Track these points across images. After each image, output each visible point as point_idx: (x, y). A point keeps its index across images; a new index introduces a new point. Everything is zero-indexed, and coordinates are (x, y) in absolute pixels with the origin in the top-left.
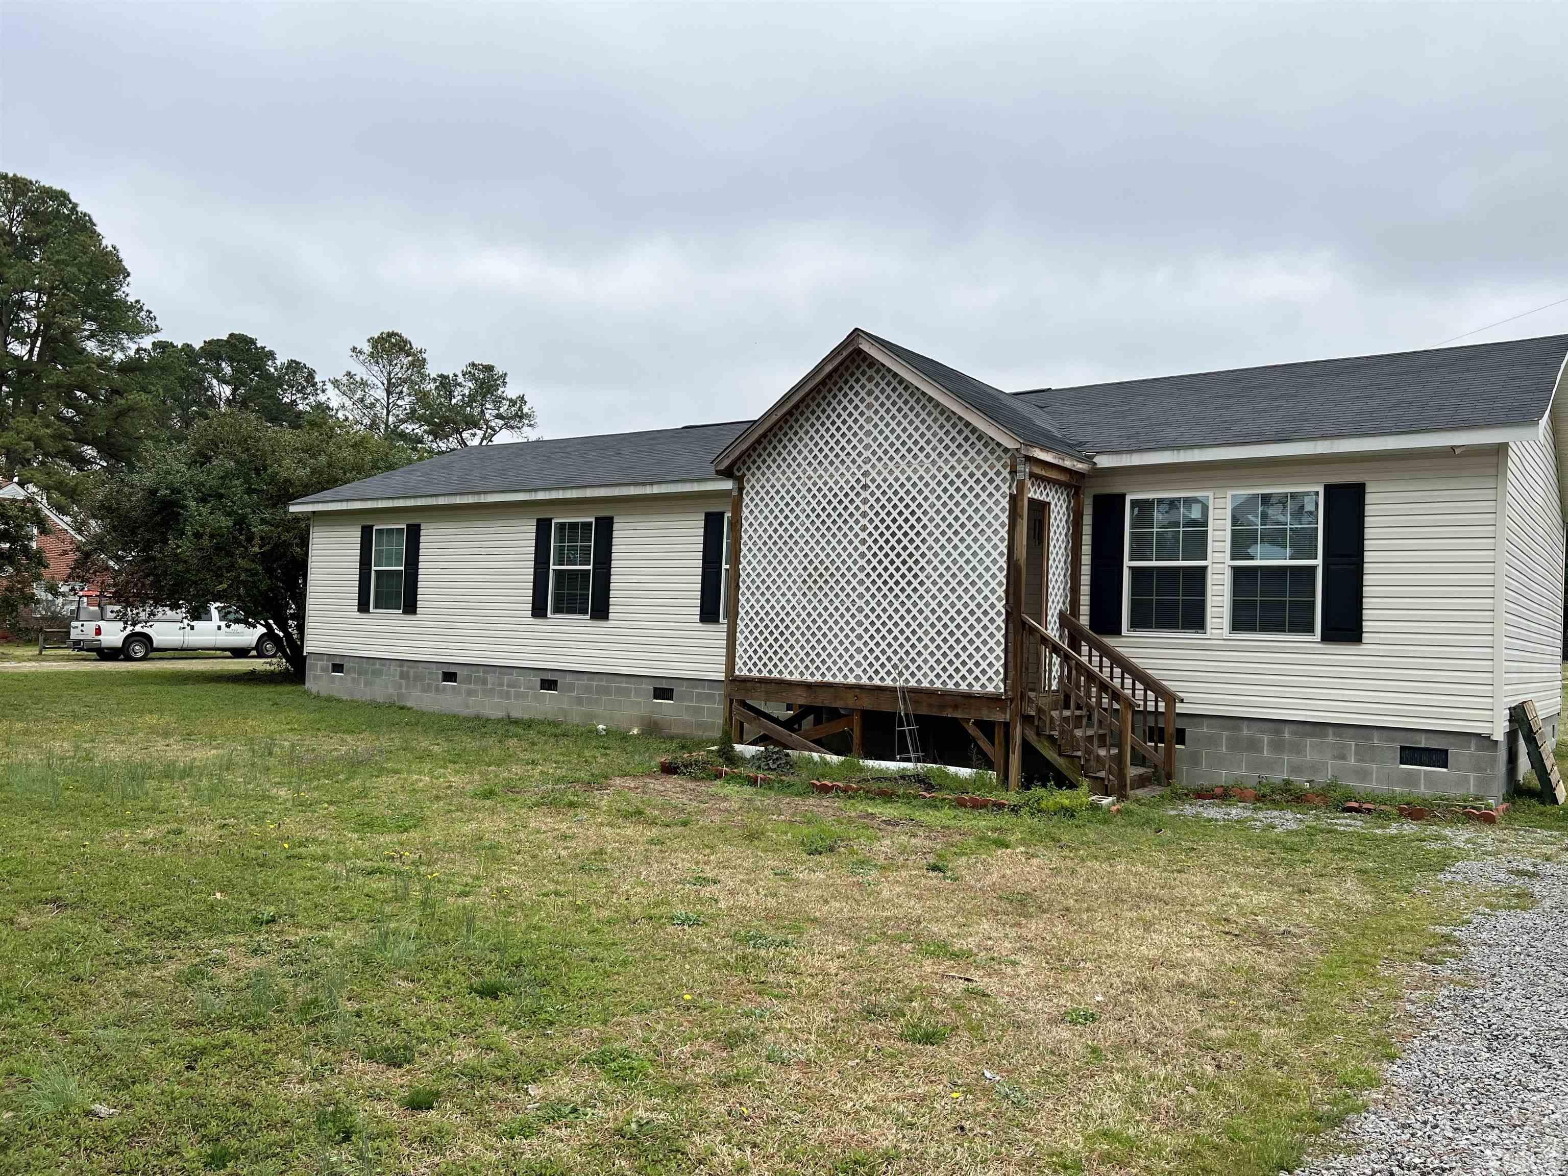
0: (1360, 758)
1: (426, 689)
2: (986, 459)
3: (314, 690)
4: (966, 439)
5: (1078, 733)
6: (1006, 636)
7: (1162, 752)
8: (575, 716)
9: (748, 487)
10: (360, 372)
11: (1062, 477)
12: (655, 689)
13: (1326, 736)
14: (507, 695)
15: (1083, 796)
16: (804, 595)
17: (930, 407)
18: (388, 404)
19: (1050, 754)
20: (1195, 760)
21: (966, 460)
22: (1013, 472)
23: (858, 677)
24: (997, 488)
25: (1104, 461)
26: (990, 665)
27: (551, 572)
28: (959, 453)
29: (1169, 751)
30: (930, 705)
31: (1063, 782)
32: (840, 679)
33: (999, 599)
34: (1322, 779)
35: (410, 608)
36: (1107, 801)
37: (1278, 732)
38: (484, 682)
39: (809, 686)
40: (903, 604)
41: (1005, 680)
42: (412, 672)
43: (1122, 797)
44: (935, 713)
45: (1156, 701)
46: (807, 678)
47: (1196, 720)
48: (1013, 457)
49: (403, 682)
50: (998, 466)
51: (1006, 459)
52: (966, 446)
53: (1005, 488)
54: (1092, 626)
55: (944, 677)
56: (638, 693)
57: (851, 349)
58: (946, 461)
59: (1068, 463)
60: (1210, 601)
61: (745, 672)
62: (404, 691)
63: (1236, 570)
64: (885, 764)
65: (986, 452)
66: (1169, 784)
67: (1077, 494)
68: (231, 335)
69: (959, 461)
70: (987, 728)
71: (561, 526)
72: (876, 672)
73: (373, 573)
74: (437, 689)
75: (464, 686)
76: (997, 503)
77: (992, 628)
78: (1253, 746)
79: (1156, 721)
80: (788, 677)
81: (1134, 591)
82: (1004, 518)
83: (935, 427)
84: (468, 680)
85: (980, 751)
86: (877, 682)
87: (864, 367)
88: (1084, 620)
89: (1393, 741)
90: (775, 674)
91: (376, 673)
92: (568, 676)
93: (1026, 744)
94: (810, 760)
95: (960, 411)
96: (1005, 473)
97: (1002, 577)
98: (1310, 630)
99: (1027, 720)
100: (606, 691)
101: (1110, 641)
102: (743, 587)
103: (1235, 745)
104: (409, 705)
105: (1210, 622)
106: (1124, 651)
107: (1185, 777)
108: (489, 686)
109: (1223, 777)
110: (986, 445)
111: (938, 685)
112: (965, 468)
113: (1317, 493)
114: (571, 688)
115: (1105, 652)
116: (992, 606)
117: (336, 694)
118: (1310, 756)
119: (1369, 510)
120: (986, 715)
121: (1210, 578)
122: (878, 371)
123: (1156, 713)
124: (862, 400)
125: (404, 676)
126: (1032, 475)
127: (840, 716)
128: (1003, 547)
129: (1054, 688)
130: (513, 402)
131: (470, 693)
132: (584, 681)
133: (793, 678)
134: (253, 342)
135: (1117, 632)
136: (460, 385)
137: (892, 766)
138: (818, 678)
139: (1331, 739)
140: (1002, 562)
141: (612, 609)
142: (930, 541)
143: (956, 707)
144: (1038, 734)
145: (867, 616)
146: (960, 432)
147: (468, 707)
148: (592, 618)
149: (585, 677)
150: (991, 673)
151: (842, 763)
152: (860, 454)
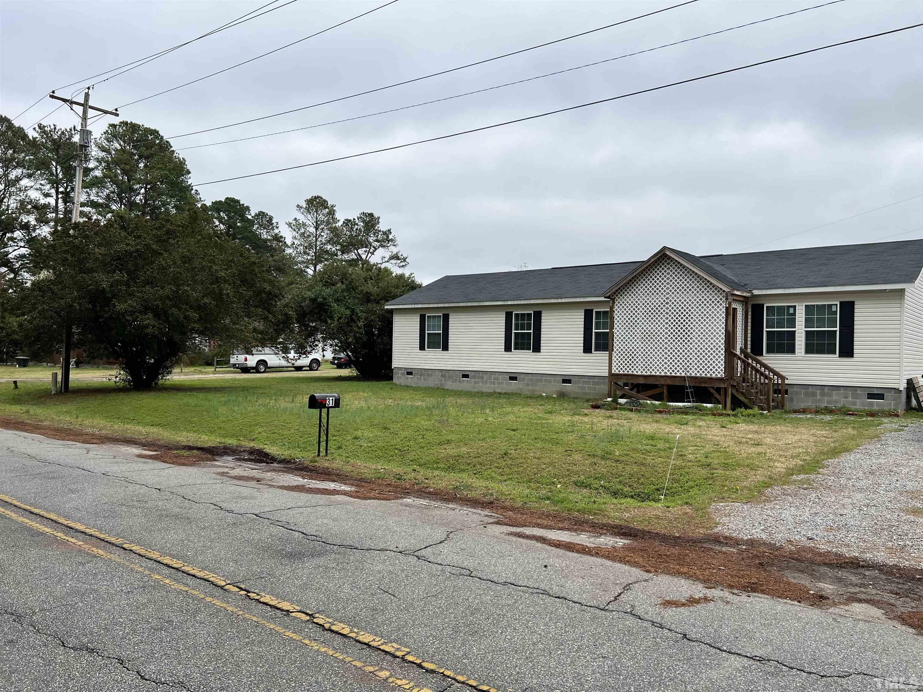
0: (853, 398)
1: (455, 381)
2: (716, 294)
3: (398, 383)
4: (708, 287)
5: (753, 391)
6: (725, 357)
7: (780, 398)
8: (527, 390)
9: (617, 303)
10: (302, 218)
11: (742, 299)
12: (563, 380)
13: (841, 390)
14: (494, 383)
15: (756, 410)
16: (642, 343)
17: (693, 275)
18: (316, 235)
19: (742, 398)
20: (792, 400)
21: (708, 294)
22: (727, 299)
23: (666, 373)
24: (721, 304)
25: (756, 292)
26: (719, 367)
27: (513, 333)
28: (706, 292)
29: (783, 397)
30: (696, 383)
31: (747, 407)
32: (658, 374)
33: (722, 344)
34: (839, 405)
35: (446, 348)
36: (765, 412)
37: (823, 390)
38: (483, 378)
39: (645, 377)
40: (684, 346)
41: (724, 373)
42: (447, 374)
43: (769, 411)
44: (698, 385)
45: (778, 380)
46: (644, 373)
47: (792, 386)
48: (727, 294)
49: (443, 379)
50: (721, 297)
51: (724, 294)
52: (708, 289)
53: (724, 304)
54: (751, 352)
55: (701, 372)
56: (555, 381)
57: (662, 253)
58: (700, 294)
59: (744, 294)
60: (797, 343)
61: (617, 372)
62: (443, 382)
63: (807, 332)
64: (677, 404)
65: (716, 292)
66: (783, 408)
67: (746, 304)
68: (227, 198)
69: (705, 294)
70: (718, 390)
71: (517, 315)
72: (673, 371)
73: (426, 334)
74: (460, 381)
75: (473, 380)
76: (721, 310)
77: (719, 354)
78: (814, 394)
79: (778, 387)
80: (636, 373)
81: (768, 339)
82: (724, 315)
83: (696, 282)
84: (475, 377)
85: (715, 398)
86: (673, 374)
87: (666, 259)
88: (749, 350)
89: (865, 391)
90: (630, 372)
91: (431, 375)
92: (522, 375)
93: (732, 395)
94: (647, 404)
95: (705, 277)
96: (724, 299)
97: (723, 336)
98: (835, 353)
99: (733, 386)
100: (540, 381)
101: (760, 358)
102: (615, 340)
103: (806, 394)
104: (446, 388)
105: (797, 350)
106: (765, 362)
107: (787, 406)
108: (485, 380)
109: (802, 405)
110: (716, 289)
111: (698, 375)
112: (708, 297)
113: (837, 305)
114: (524, 380)
115: (758, 362)
116: (720, 347)
117: (409, 384)
118: (835, 397)
119: (856, 310)
120: (717, 385)
121: (797, 335)
122: (672, 261)
123: (778, 384)
124: (665, 271)
125: (443, 376)
126: (733, 300)
127: (659, 387)
128: (723, 326)
129: (739, 375)
130: (384, 233)
131: (476, 383)
132: (530, 376)
133: (638, 374)
134: (238, 201)
135: (761, 354)
136: (357, 224)
137: (681, 404)
138: (649, 373)
139: (842, 391)
140: (723, 331)
141: (542, 348)
142: (694, 323)
143: (705, 383)
144: (737, 391)
145: (669, 351)
146: (706, 284)
147: (475, 388)
148: (533, 351)
149: (530, 375)
150: (719, 370)
151: (660, 404)
152: (665, 291)
